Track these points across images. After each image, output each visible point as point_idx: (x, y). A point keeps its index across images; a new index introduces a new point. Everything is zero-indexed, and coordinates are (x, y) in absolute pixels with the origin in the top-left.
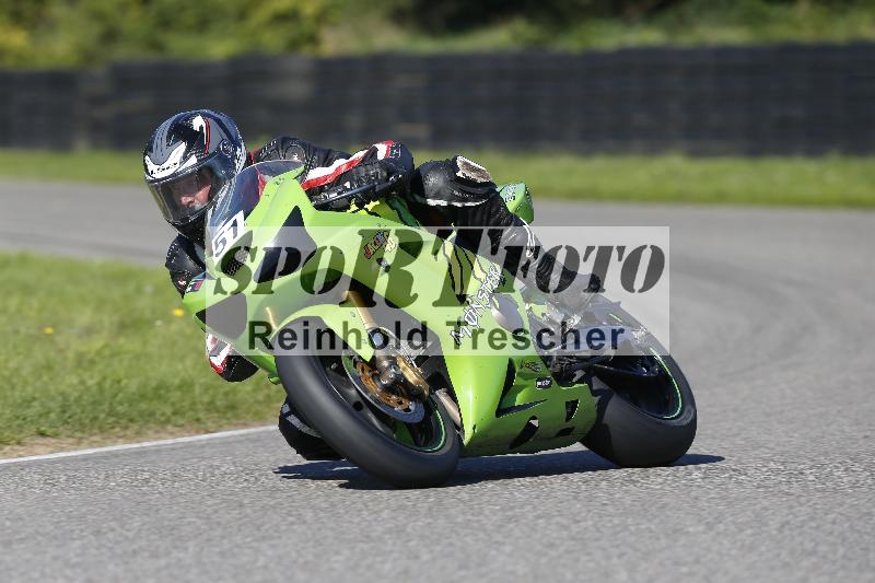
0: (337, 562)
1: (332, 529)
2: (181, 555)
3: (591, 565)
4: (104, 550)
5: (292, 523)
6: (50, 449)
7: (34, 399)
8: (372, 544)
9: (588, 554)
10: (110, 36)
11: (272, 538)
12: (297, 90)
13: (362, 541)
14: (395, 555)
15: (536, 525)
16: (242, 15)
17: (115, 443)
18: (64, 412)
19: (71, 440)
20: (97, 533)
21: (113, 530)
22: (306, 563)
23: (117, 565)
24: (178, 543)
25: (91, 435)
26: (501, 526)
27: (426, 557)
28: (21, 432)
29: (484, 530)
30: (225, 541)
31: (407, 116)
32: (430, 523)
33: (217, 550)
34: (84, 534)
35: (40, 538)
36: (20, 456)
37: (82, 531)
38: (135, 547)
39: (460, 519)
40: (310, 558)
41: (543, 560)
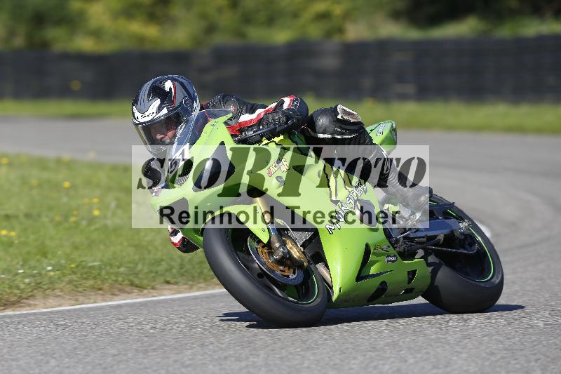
0: (354, 364)
1: (352, 343)
2: (255, 360)
3: (518, 366)
4: (206, 356)
5: (326, 340)
6: (173, 292)
7: (162, 260)
8: (377, 353)
9: (516, 359)
10: (211, 29)
11: (313, 349)
12: (330, 62)
13: (370, 351)
14: (392, 359)
15: (482, 340)
16: (295, 15)
17: (213, 289)
18: (181, 268)
19: (186, 286)
20: (202, 345)
21: (212, 343)
22: (335, 365)
23: (214, 366)
24: (253, 352)
25: (199, 283)
26: (460, 341)
27: (411, 361)
28: (154, 281)
29: (449, 344)
30: (283, 351)
31: (401, 79)
32: (414, 340)
33: (278, 356)
34: (194, 346)
35: (166, 348)
36: (154, 296)
37: (193, 344)
38: (226, 354)
39: (433, 337)
40: (338, 361)
41: (487, 363)
